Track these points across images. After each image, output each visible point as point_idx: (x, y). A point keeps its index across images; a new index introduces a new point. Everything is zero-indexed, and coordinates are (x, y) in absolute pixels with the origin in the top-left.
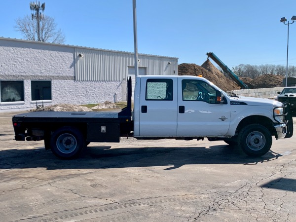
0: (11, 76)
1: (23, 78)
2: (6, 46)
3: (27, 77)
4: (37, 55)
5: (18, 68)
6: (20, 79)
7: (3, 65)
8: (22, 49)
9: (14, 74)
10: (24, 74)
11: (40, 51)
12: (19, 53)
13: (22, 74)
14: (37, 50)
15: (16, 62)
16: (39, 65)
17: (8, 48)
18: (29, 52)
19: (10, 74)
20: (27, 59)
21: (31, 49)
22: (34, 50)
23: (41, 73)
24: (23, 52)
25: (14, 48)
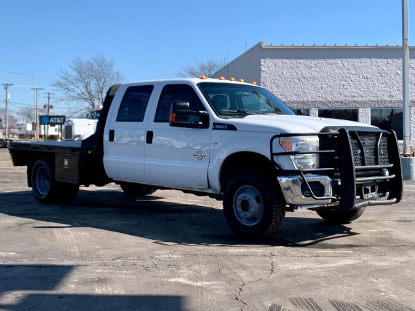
0: (337, 102)
1: (358, 105)
2: (329, 58)
3: (364, 104)
4: (385, 69)
5: (349, 90)
6: (352, 107)
7: (325, 86)
8: (358, 60)
9: (341, 99)
10: (360, 99)
11: (390, 61)
12: (351, 67)
13: (356, 99)
14: (385, 60)
15: (345, 81)
16: (387, 83)
17: (334, 60)
18: (369, 64)
19: (334, 99)
20: (365, 75)
21: (374, 60)
22: (378, 60)
23: (391, 96)
24: (359, 64)
25: (344, 60)
